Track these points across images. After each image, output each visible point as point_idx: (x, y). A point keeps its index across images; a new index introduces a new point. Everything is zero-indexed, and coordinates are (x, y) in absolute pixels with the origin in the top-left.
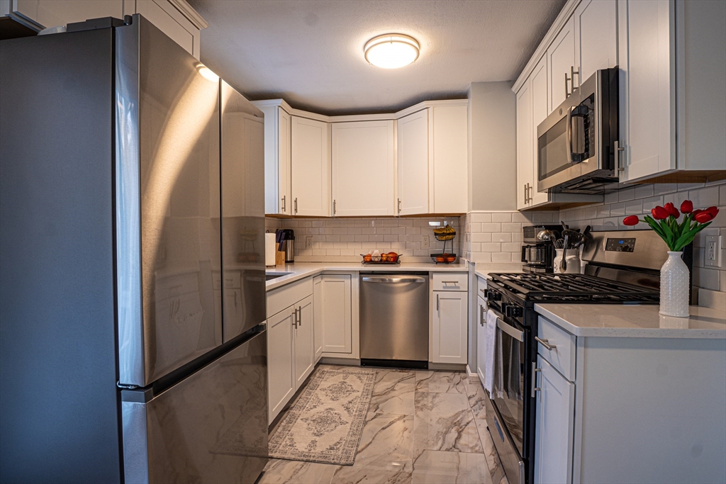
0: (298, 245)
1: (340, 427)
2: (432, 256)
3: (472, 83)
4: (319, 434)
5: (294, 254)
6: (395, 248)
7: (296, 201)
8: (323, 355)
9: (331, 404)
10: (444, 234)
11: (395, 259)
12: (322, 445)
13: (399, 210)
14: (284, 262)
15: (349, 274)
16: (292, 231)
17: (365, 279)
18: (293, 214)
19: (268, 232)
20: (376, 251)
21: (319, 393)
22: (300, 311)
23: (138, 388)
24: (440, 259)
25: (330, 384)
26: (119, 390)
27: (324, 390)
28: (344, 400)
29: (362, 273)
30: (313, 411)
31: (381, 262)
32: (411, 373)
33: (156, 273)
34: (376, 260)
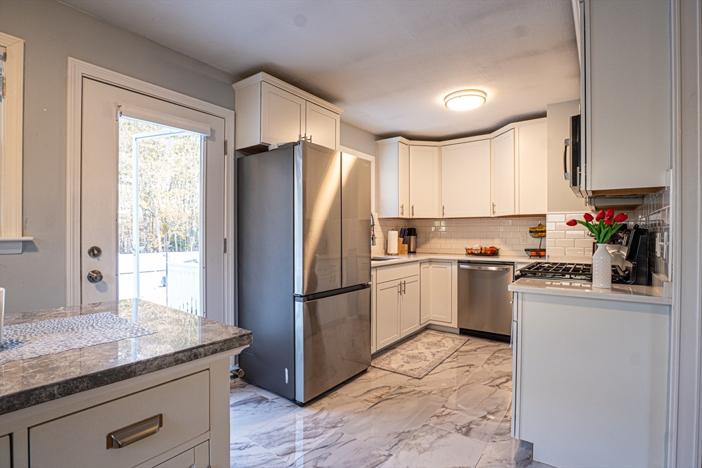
0: (420, 240)
1: (423, 362)
2: (526, 250)
3: (548, 105)
4: (408, 363)
5: (416, 246)
6: (496, 244)
7: (413, 208)
8: (430, 322)
9: (424, 350)
10: (537, 232)
11: (494, 252)
12: (407, 368)
13: (494, 212)
14: (407, 252)
15: (449, 262)
16: (415, 229)
17: (462, 266)
18: (411, 217)
19: (393, 230)
20: (476, 245)
21: (419, 344)
22: (405, 284)
23: (301, 296)
24: (534, 253)
25: (429, 340)
26: (294, 297)
27: (423, 343)
28: (434, 350)
29: (460, 262)
30: (409, 352)
31: (480, 254)
32: (497, 344)
33: (317, 255)
34: (476, 252)
